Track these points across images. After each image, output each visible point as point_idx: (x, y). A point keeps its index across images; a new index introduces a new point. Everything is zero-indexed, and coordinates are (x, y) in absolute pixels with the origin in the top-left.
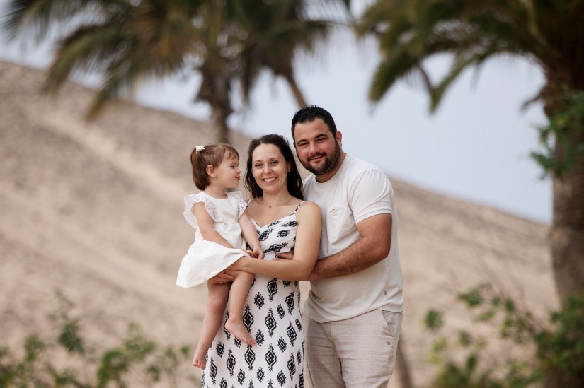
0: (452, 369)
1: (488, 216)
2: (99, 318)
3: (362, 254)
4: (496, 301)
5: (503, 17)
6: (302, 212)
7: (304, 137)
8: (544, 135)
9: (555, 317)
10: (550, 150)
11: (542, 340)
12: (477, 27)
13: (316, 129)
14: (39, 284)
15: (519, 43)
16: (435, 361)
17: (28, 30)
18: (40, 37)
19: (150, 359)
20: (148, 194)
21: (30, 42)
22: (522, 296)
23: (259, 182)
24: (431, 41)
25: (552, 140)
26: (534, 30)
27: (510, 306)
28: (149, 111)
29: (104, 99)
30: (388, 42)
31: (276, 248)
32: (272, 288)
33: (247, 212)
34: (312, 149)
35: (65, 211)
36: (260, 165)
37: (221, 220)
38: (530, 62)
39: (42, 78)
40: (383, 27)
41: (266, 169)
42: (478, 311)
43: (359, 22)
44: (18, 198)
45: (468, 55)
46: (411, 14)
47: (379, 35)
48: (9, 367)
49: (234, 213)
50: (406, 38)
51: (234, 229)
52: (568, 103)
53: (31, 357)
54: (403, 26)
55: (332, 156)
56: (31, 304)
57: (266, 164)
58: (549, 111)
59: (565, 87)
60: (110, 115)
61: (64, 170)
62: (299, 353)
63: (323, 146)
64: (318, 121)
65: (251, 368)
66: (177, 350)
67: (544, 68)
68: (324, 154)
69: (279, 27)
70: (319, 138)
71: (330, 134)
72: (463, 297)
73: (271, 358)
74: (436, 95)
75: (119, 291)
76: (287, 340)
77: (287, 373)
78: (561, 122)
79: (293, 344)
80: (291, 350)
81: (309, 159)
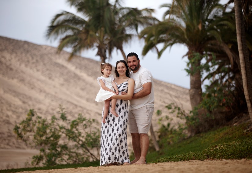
0: (164, 126)
1: (173, 87)
2: (71, 113)
3: (144, 93)
4: (176, 108)
5: (177, 34)
6: (129, 81)
7: (130, 60)
8: (188, 64)
9: (191, 112)
10: (189, 68)
11: (187, 118)
12: (170, 36)
13: (133, 58)
14: (55, 104)
15: (182, 40)
16: (159, 123)
17: (52, 37)
18: (55, 39)
19: (84, 122)
20: (84, 80)
21: (53, 40)
22: (182, 107)
23: (119, 73)
24: (159, 39)
25: (190, 66)
26: (186, 37)
27: (179, 109)
28: (84, 59)
29: (72, 55)
30: (147, 40)
31: (122, 90)
32: (121, 102)
33: (114, 81)
34: (132, 64)
35: (62, 85)
36: (119, 68)
37: (107, 83)
38: (185, 45)
39: (56, 50)
40: (146, 36)
41: (121, 69)
42: (170, 110)
43: (140, 35)
44: (50, 81)
45: (168, 44)
46: (154, 33)
47: (144, 38)
48: (47, 124)
49: (111, 82)
50: (152, 39)
51: (110, 85)
52: (194, 56)
53: (53, 122)
54: (152, 36)
55: (137, 66)
56: (53, 110)
57: (121, 68)
58: (189, 58)
59: (194, 51)
60: (74, 60)
61: (62, 74)
62: (126, 120)
63: (135, 63)
64: (134, 56)
65: (114, 123)
66: (91, 120)
67: (188, 46)
68: (135, 65)
69: (119, 36)
70: (134, 61)
71: (137, 60)
72: (167, 107)
73: (119, 121)
74: (160, 54)
75: (76, 106)
76: (124, 116)
77: (123, 125)
78: (193, 61)
79: (125, 117)
80: (124, 119)
81: (131, 66)
